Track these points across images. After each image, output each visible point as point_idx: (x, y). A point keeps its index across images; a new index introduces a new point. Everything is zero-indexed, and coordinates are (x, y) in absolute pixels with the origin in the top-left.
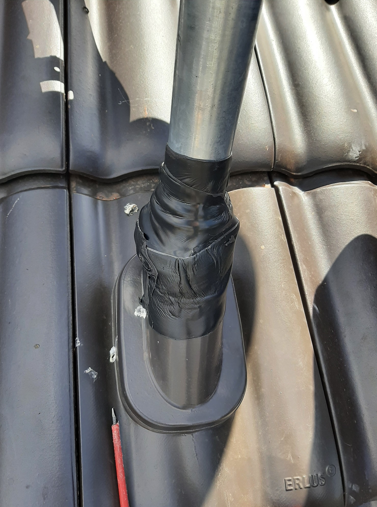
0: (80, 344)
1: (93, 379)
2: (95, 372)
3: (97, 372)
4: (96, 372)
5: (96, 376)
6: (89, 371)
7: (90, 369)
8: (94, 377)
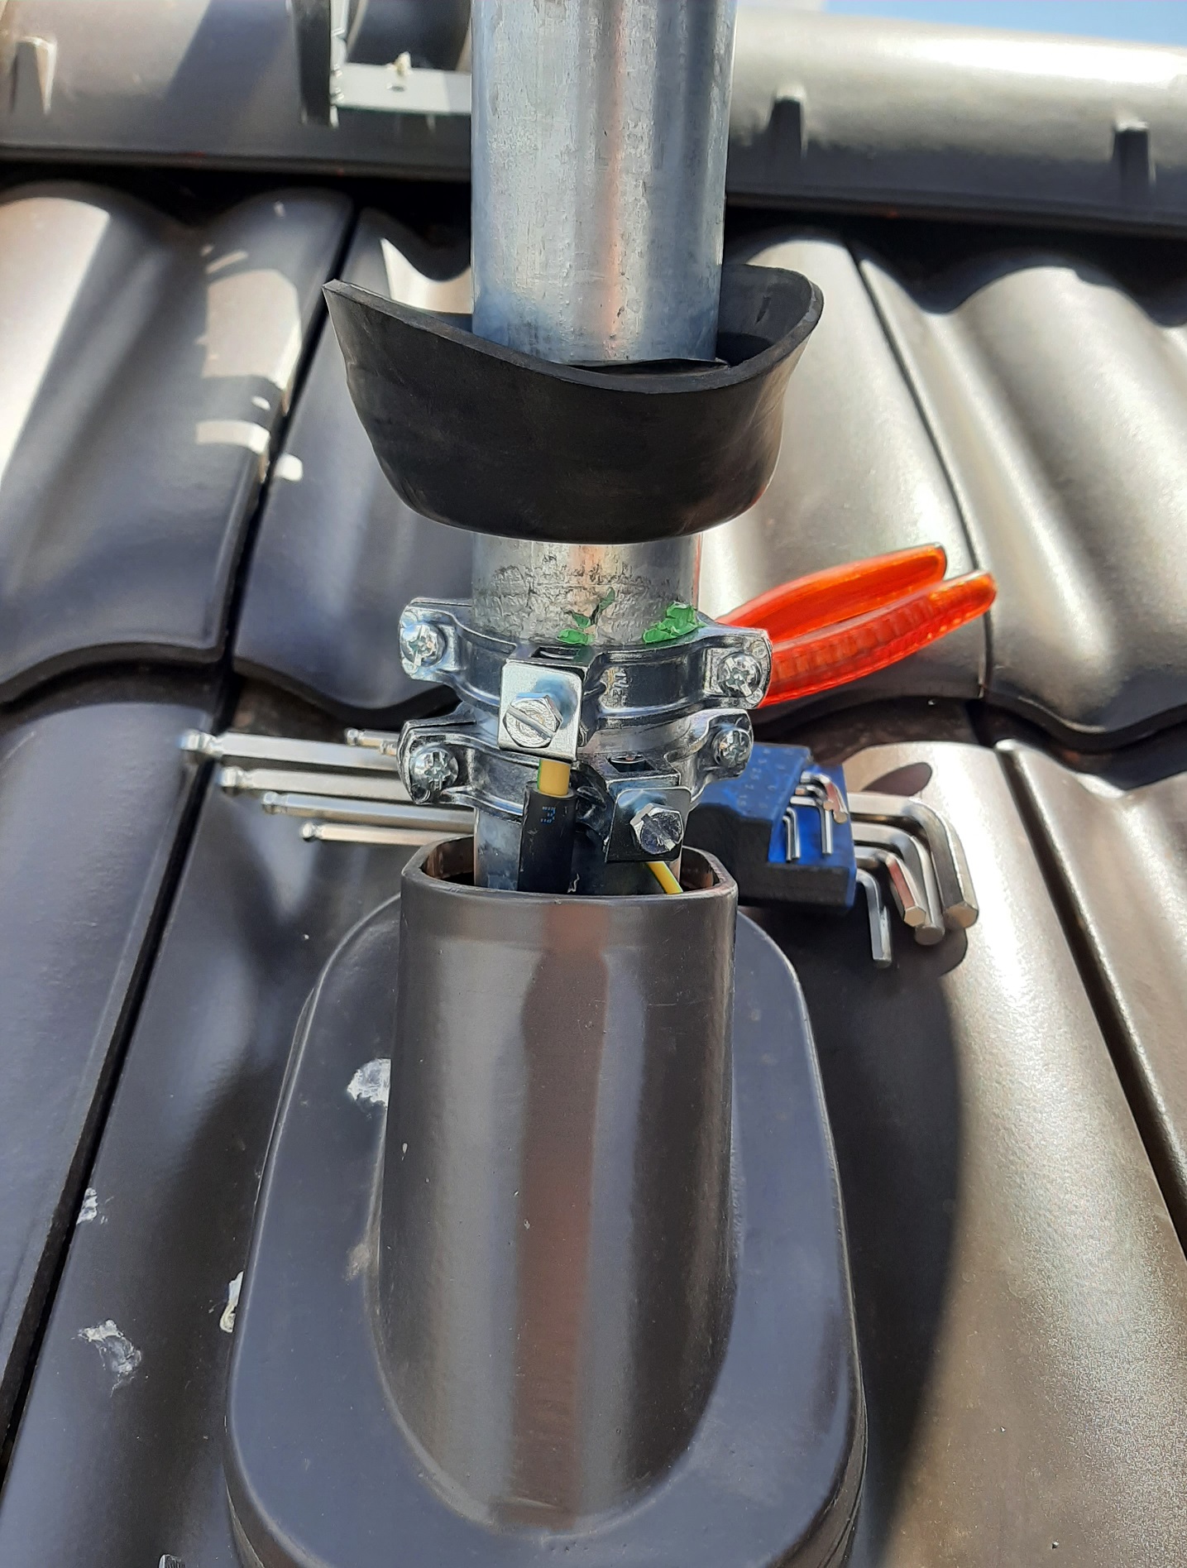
0: (95, 1214)
1: (112, 1374)
2: (132, 1348)
3: (139, 1352)
4: (137, 1348)
5: (129, 1367)
6: (104, 1337)
7: (110, 1329)
8: (121, 1369)
